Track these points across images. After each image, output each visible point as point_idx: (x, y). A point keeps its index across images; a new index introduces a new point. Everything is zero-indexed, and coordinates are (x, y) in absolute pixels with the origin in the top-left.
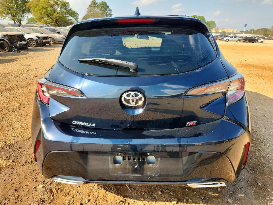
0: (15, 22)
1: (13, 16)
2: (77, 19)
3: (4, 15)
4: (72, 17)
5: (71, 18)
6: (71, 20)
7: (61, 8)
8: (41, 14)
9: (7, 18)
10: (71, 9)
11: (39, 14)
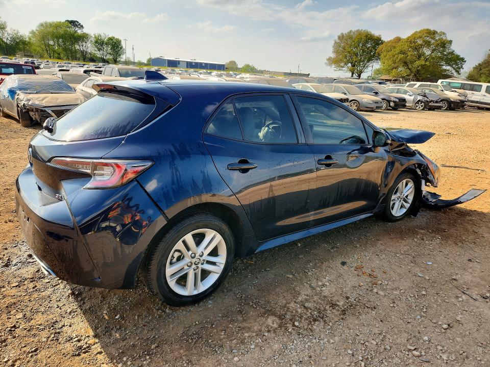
0: (353, 74)
1: (353, 66)
2: (460, 68)
3: (342, 64)
4: (449, 65)
5: (448, 68)
6: (446, 70)
7: (433, 51)
8: (395, 63)
9: (344, 69)
10: (454, 51)
11: (390, 62)
